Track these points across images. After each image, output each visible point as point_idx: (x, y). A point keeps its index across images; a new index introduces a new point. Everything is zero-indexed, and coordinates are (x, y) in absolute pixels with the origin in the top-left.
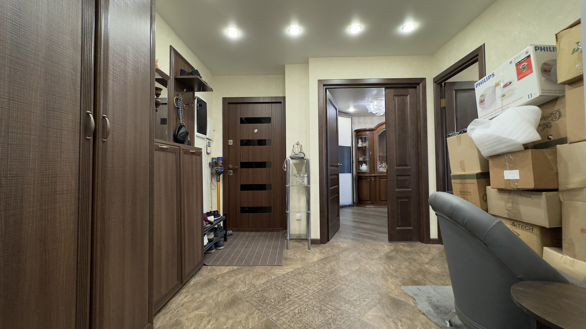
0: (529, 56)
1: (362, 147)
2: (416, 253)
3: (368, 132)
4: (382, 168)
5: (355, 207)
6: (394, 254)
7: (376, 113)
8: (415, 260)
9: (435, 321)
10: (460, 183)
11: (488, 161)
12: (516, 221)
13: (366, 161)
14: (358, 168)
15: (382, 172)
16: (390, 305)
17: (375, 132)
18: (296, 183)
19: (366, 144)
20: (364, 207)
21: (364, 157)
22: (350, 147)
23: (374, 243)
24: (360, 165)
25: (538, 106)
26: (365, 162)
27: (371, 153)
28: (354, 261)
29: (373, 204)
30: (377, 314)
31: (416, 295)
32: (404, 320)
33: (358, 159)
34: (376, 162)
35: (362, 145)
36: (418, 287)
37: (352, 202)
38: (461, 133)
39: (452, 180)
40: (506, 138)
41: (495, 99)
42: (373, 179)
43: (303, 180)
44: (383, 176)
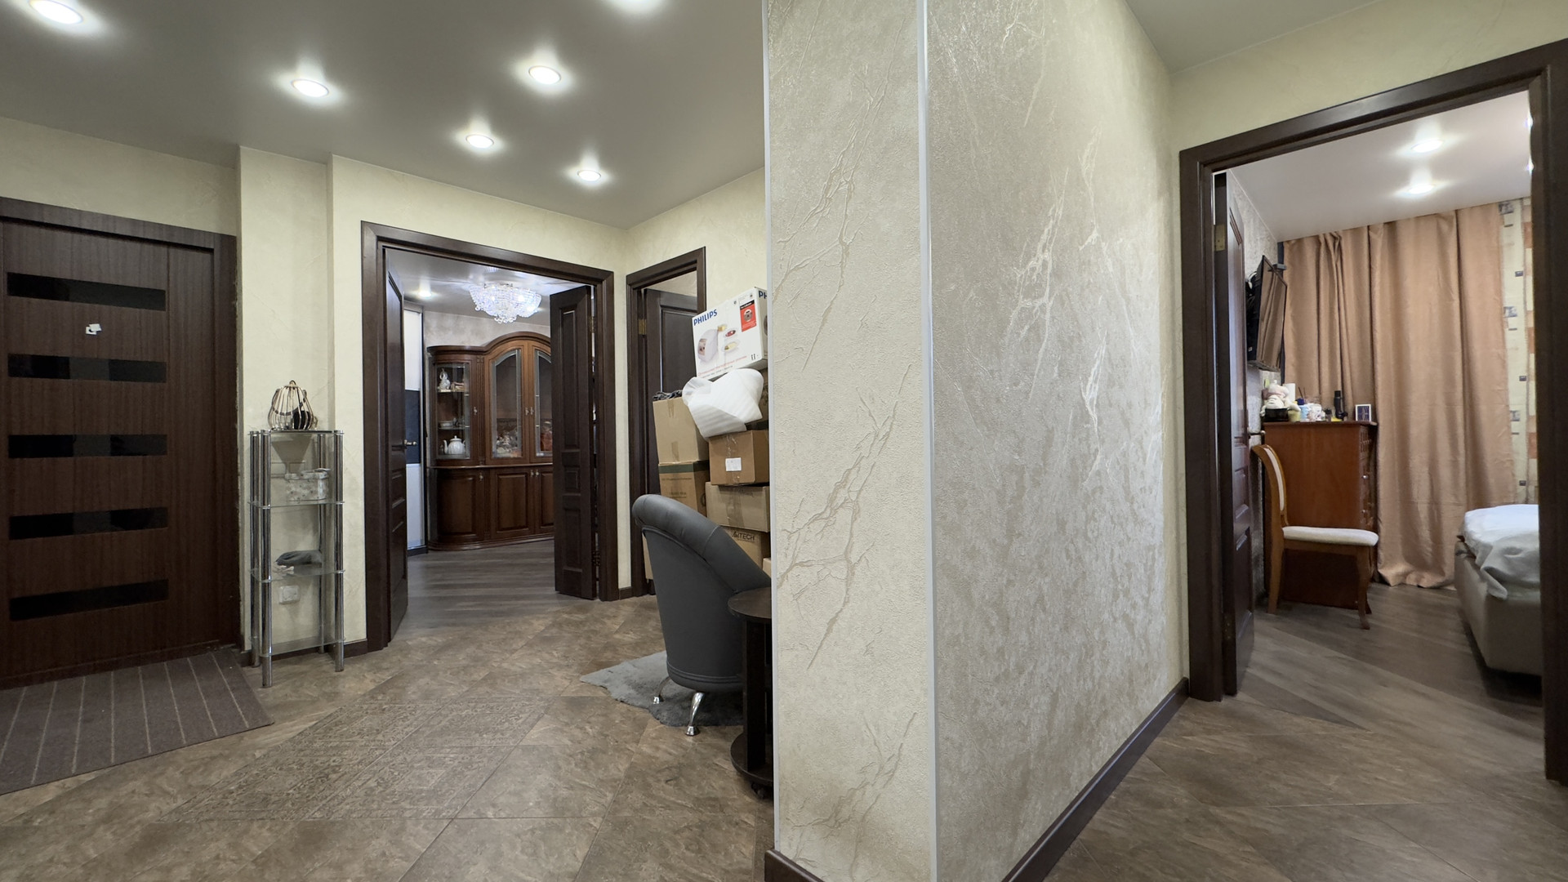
0: (753, 302)
1: (452, 392)
2: (596, 620)
3: (467, 357)
4: (504, 450)
5: (431, 553)
6: (554, 631)
7: (496, 315)
8: (595, 632)
9: (640, 703)
10: (672, 479)
11: (708, 443)
12: (738, 529)
13: (462, 430)
14: (438, 449)
15: (503, 459)
16: (567, 709)
17: (488, 358)
18: (287, 497)
19: (462, 387)
20: (456, 551)
21: (455, 420)
22: (419, 392)
23: (507, 621)
24: (445, 441)
25: (759, 371)
26: (460, 435)
27: (476, 411)
28: (472, 664)
29: (480, 539)
30: (548, 727)
31: (606, 682)
32: (593, 719)
33: (439, 426)
34: (490, 433)
35: (450, 388)
36: (608, 669)
37: (421, 540)
38: (673, 396)
39: (660, 475)
40: (727, 414)
41: (717, 350)
42: (481, 477)
43: (314, 489)
44: (508, 468)
